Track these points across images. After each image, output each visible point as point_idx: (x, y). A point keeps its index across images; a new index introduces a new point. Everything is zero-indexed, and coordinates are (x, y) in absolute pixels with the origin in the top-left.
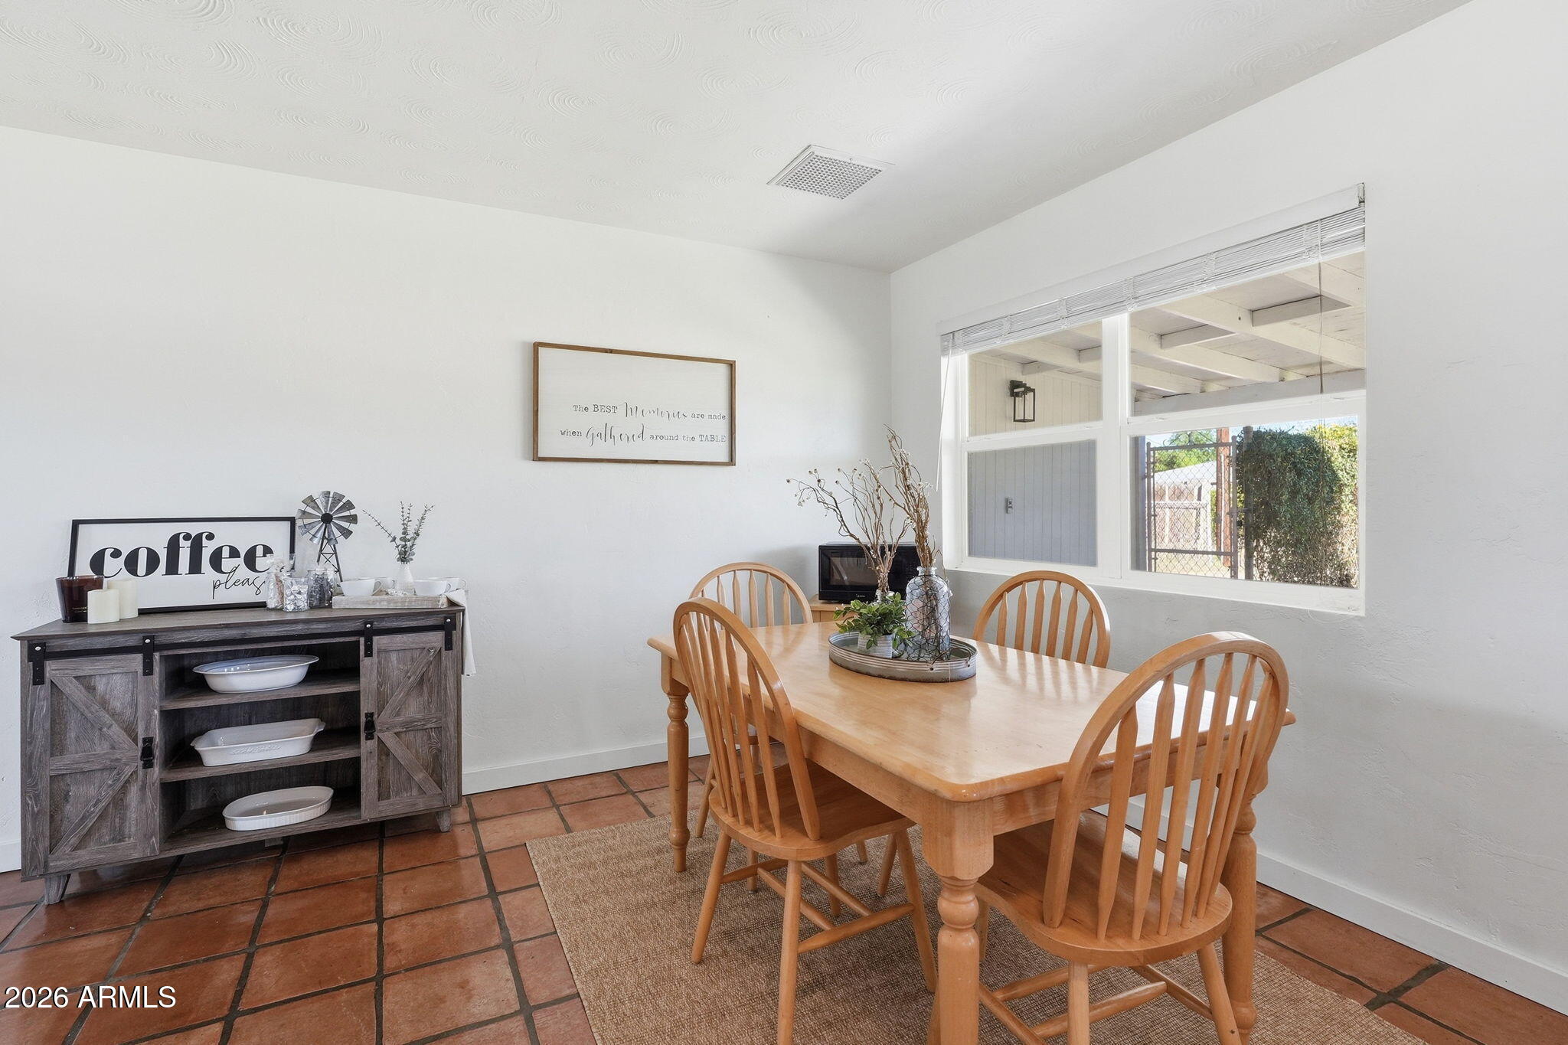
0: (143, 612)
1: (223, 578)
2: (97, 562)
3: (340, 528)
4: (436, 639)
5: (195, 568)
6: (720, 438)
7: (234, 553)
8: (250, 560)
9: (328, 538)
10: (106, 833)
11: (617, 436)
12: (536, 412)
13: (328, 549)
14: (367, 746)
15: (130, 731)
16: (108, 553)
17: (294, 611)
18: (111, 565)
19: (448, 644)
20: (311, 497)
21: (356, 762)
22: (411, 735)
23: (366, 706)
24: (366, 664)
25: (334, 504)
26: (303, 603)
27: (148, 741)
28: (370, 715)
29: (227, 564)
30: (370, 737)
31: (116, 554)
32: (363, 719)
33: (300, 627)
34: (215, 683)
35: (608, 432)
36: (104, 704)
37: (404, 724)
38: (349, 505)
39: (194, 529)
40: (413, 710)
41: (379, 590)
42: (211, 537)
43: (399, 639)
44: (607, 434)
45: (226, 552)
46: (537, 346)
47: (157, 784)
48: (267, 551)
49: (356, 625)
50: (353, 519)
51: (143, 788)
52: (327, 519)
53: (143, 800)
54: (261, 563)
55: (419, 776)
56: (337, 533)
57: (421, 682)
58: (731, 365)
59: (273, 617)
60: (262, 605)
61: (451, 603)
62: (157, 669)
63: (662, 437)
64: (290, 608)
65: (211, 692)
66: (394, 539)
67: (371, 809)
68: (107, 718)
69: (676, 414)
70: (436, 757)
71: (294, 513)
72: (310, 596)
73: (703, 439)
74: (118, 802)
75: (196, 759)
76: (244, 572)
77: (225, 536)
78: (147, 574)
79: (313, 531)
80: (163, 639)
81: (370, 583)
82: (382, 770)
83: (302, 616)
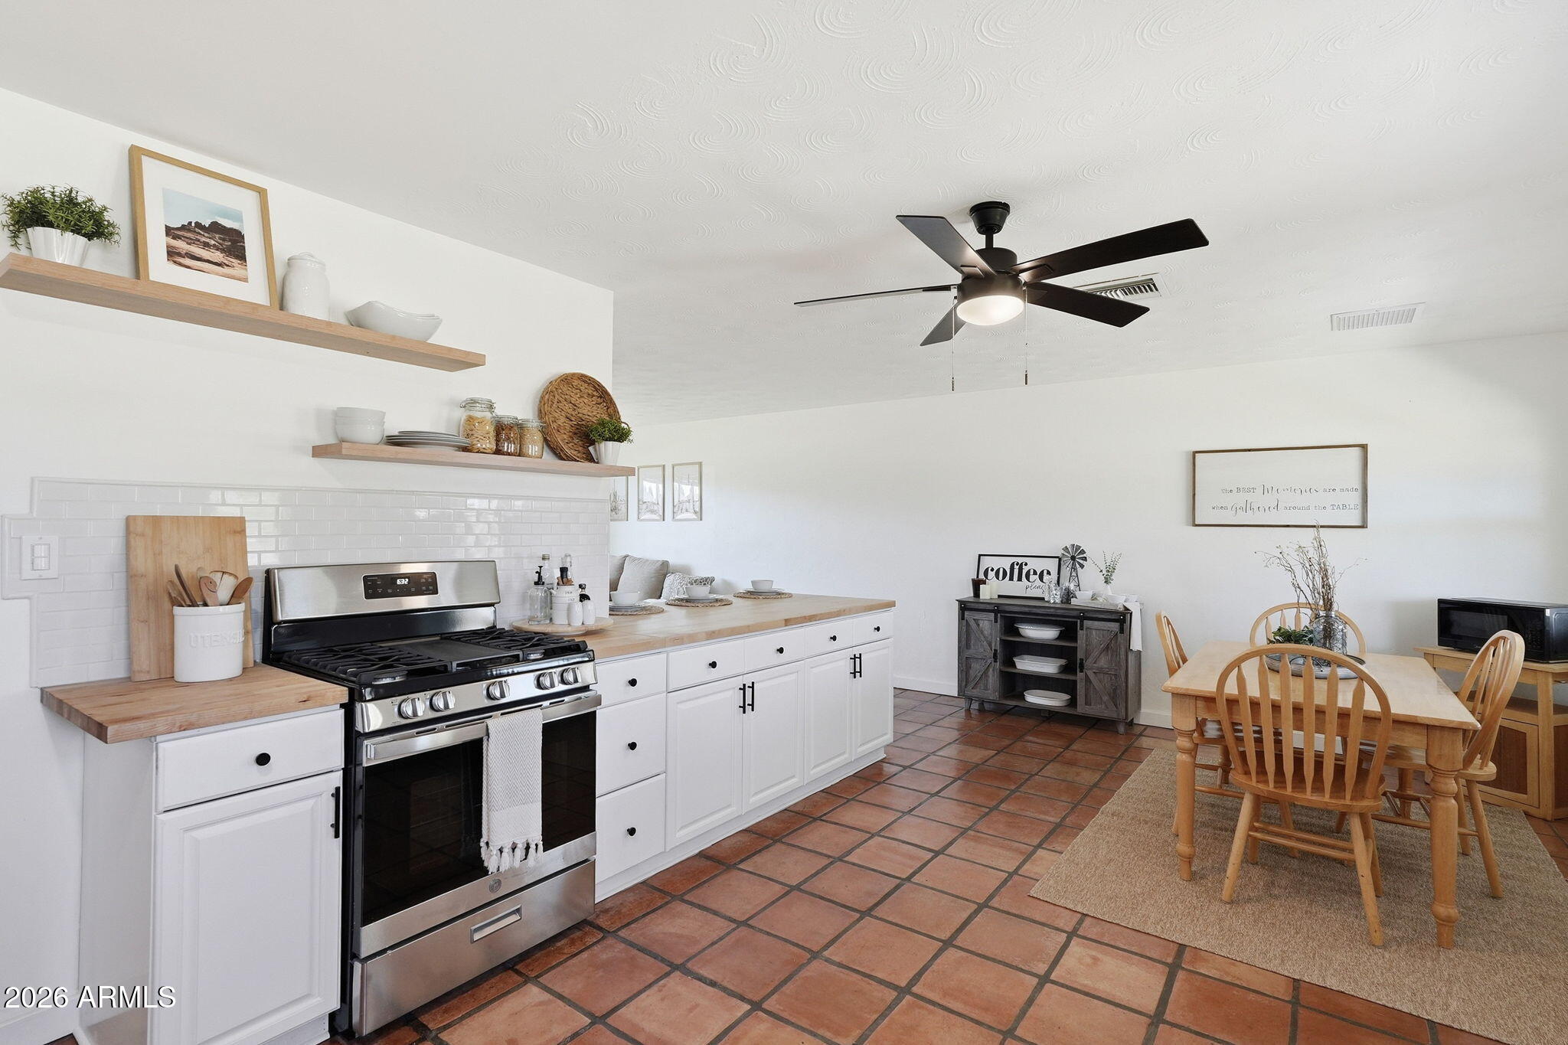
0: (999, 596)
1: (1030, 584)
2: (986, 573)
3: (1079, 563)
4: (1115, 626)
5: (1020, 579)
6: (1352, 506)
7: (1035, 573)
8: (1041, 578)
9: (1074, 568)
10: (981, 685)
11: (1256, 509)
12: (1194, 495)
13: (1074, 574)
14: (1080, 675)
15: (990, 645)
16: (990, 569)
17: (1054, 603)
18: (991, 574)
19: (1122, 631)
20: (1066, 547)
21: (1075, 682)
22: (1102, 676)
23: (1080, 655)
24: (1081, 634)
25: (1077, 550)
26: (1058, 601)
27: (996, 650)
28: (1082, 660)
29: (1032, 577)
30: (1081, 671)
31: (992, 570)
32: (1078, 661)
33: (1052, 610)
34: (1022, 632)
35: (1248, 506)
36: (982, 632)
37: (1098, 668)
38: (1083, 552)
39: (1020, 560)
40: (1103, 662)
41: (1094, 598)
42: (1026, 564)
43: (1096, 624)
44: (1247, 507)
45: (1032, 572)
46: (1195, 453)
47: (998, 671)
48: (1049, 573)
49: (1075, 613)
50: (1085, 559)
51: (993, 670)
52: (1073, 558)
53: (993, 676)
54: (1046, 577)
55: (1106, 698)
56: (1078, 566)
57: (1107, 648)
58: (1364, 447)
59: (1047, 605)
60: (1043, 599)
61: (1126, 609)
62: (999, 621)
63: (1295, 508)
64: (1052, 601)
65: (1019, 635)
66: (1101, 571)
67: (1082, 709)
68: (983, 639)
69: (1308, 490)
70: (1115, 690)
71: (1060, 555)
72: (1062, 597)
73: (1335, 508)
74: (986, 672)
75: (1013, 665)
76: (1038, 582)
77: (1033, 564)
78: (1003, 579)
79: (1067, 564)
80: (1001, 608)
81: (1090, 593)
82: (1087, 690)
83: (1057, 606)
